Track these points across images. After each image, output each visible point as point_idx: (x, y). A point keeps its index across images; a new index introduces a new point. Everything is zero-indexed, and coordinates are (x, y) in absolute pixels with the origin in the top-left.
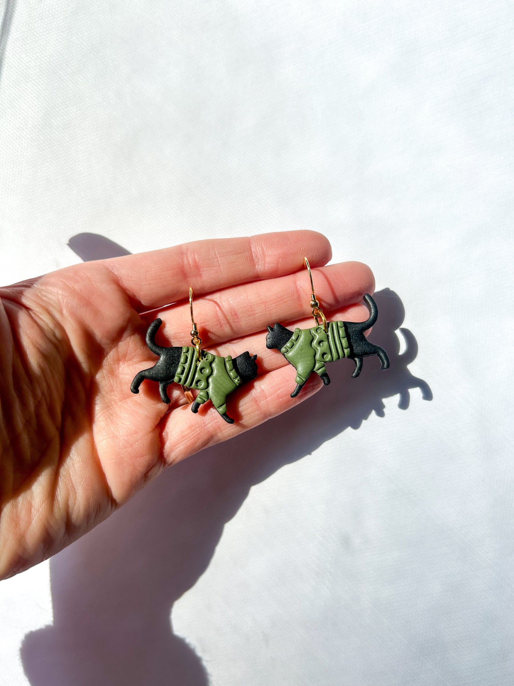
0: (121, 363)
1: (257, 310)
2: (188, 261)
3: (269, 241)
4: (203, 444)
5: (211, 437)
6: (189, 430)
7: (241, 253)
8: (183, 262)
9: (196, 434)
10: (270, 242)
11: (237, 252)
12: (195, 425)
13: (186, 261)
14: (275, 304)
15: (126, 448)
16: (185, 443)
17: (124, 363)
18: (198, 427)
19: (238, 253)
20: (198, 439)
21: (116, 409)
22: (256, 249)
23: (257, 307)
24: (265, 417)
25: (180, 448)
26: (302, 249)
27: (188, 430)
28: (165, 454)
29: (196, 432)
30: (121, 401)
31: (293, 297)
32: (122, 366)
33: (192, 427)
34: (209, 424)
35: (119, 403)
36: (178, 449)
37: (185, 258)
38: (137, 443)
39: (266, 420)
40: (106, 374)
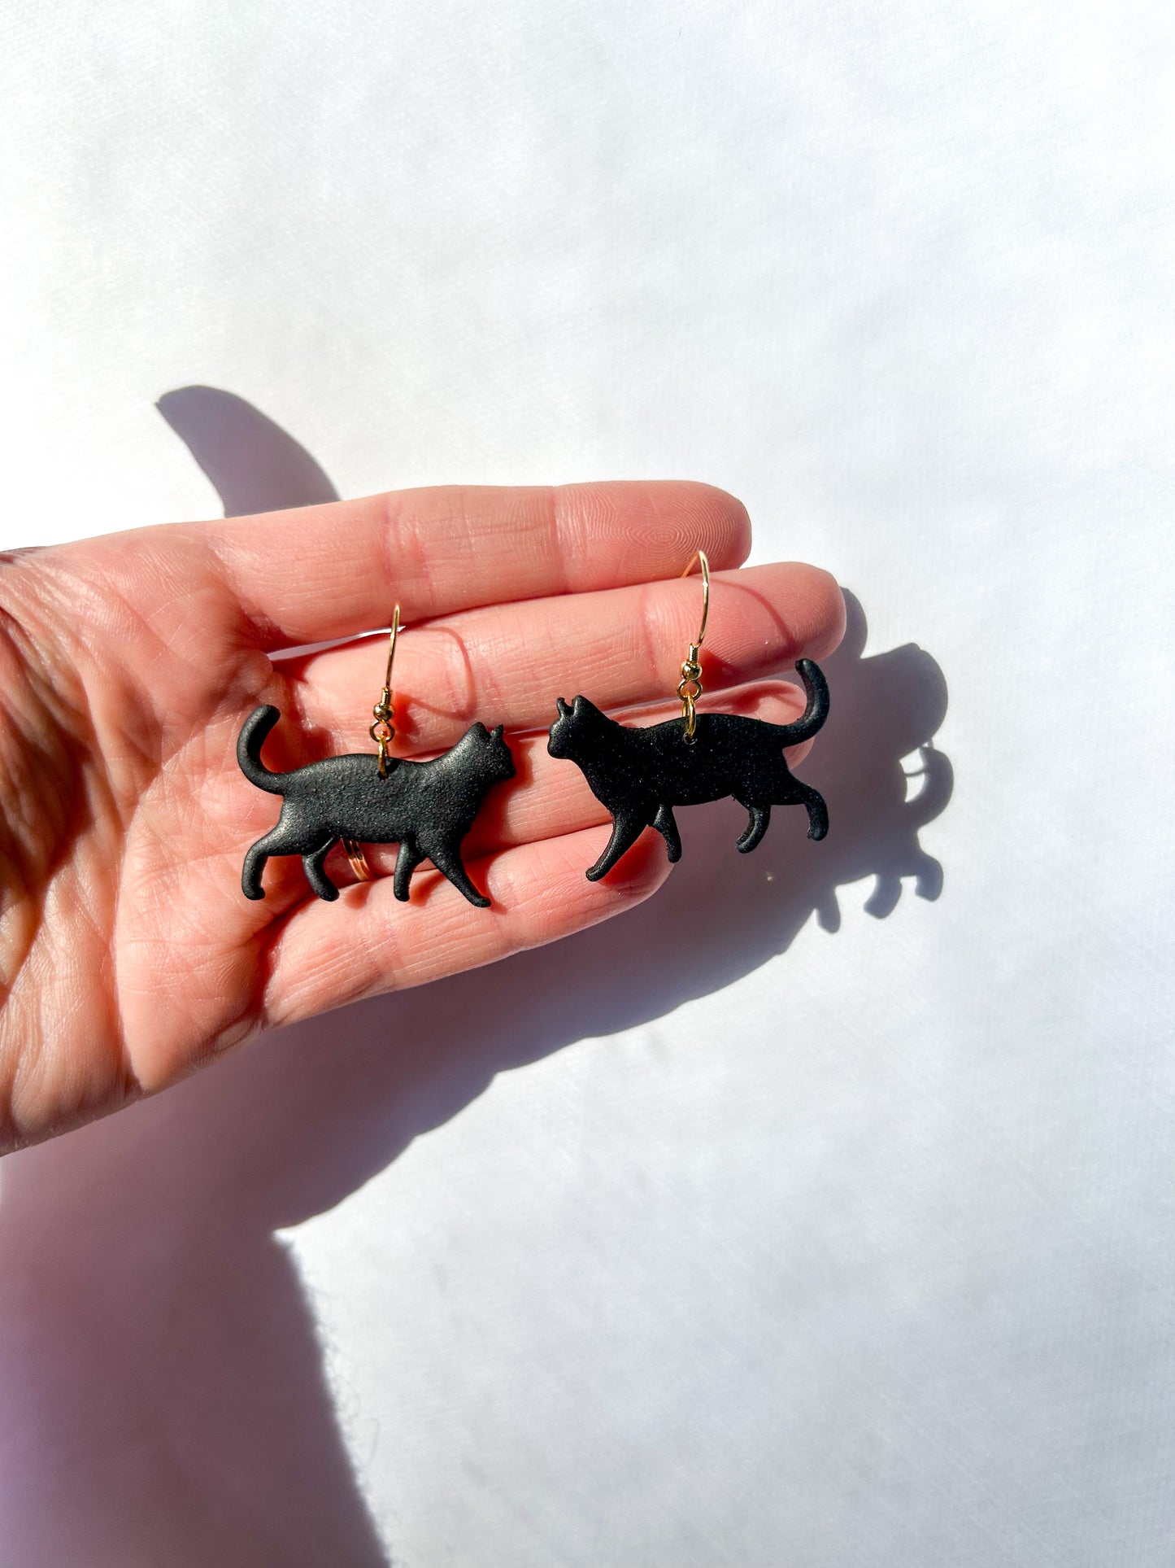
0: (209, 773)
1: (545, 678)
2: (398, 539)
3: (600, 505)
4: (358, 987)
5: (377, 975)
6: (326, 954)
7: (527, 529)
8: (385, 541)
9: (341, 964)
10: (604, 507)
11: (519, 528)
12: (341, 944)
13: (391, 539)
14: (590, 666)
15: (177, 972)
16: (315, 981)
17: (217, 774)
18: (348, 950)
19: (522, 530)
20: (346, 977)
21: (180, 875)
22: (568, 523)
23: (544, 670)
24: (510, 945)
25: (301, 990)
26: (680, 535)
27: (323, 953)
28: (266, 999)
29: (342, 960)
30: (196, 859)
31: (635, 651)
32: (211, 781)
33: (334, 947)
34: (374, 946)
35: (191, 863)
36: (296, 993)
37: (391, 531)
38: (202, 966)
39: (511, 953)
40: (169, 793)
